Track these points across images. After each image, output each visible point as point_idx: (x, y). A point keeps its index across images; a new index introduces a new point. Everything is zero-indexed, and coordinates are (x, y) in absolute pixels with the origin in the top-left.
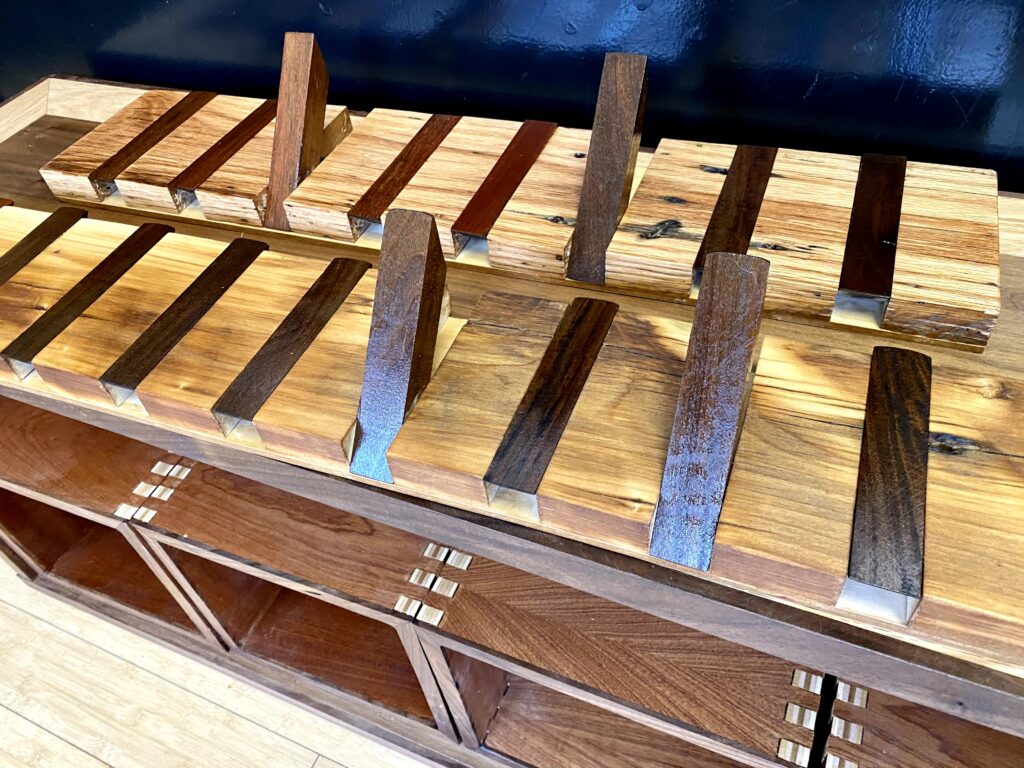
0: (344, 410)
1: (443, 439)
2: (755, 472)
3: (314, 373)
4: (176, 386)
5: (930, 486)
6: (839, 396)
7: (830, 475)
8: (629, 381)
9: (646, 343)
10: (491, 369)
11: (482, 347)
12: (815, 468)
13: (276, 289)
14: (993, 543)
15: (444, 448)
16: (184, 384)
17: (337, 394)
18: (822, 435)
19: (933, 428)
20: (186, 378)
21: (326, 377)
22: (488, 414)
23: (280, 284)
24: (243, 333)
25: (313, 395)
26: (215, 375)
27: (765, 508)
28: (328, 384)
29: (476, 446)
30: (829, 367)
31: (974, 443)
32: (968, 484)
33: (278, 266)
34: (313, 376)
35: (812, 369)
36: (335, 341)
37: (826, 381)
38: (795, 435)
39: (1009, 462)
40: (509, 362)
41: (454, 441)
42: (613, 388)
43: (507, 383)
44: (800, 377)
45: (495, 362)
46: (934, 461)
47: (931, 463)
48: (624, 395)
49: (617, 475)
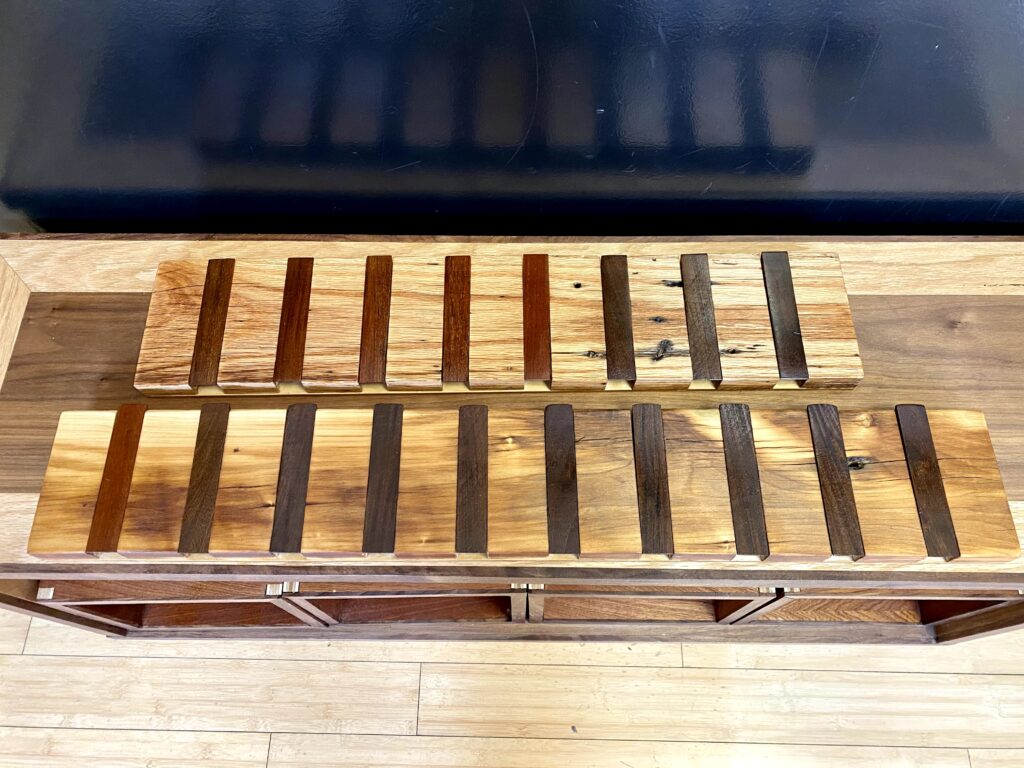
0: (537, 528)
1: (608, 533)
2: (774, 507)
3: (504, 506)
4: (421, 542)
5: (855, 492)
6: (799, 445)
7: (808, 498)
8: (689, 463)
9: (689, 432)
10: (608, 474)
11: (595, 459)
12: (800, 496)
13: (435, 444)
14: (887, 517)
15: (611, 539)
16: (424, 539)
17: (527, 518)
18: (797, 474)
19: (849, 454)
20: (425, 534)
21: (513, 508)
22: (624, 509)
23: (434, 439)
24: (435, 487)
25: (512, 523)
26: (440, 526)
27: (786, 528)
28: (517, 512)
29: (628, 533)
30: (789, 426)
31: (868, 458)
32: (870, 485)
33: (422, 423)
34: (505, 509)
35: (781, 429)
36: (502, 477)
37: (789, 436)
38: (785, 477)
39: (885, 467)
40: (616, 467)
41: (613, 533)
42: (684, 470)
43: (623, 482)
44: (777, 437)
45: (609, 468)
46: (853, 475)
47: (852, 477)
48: (691, 474)
49: (711, 530)
